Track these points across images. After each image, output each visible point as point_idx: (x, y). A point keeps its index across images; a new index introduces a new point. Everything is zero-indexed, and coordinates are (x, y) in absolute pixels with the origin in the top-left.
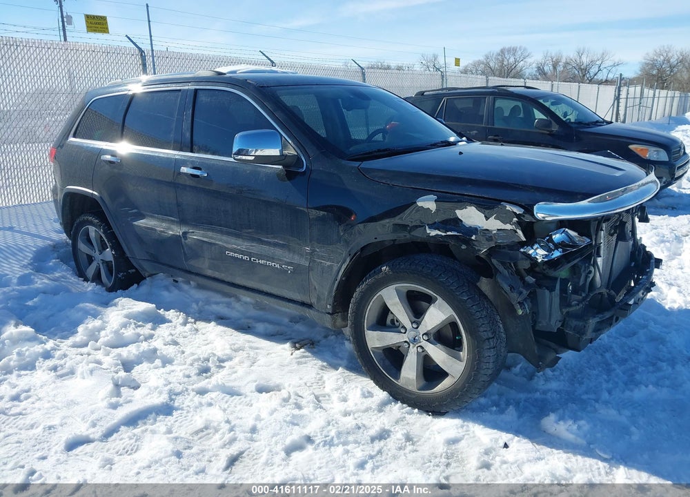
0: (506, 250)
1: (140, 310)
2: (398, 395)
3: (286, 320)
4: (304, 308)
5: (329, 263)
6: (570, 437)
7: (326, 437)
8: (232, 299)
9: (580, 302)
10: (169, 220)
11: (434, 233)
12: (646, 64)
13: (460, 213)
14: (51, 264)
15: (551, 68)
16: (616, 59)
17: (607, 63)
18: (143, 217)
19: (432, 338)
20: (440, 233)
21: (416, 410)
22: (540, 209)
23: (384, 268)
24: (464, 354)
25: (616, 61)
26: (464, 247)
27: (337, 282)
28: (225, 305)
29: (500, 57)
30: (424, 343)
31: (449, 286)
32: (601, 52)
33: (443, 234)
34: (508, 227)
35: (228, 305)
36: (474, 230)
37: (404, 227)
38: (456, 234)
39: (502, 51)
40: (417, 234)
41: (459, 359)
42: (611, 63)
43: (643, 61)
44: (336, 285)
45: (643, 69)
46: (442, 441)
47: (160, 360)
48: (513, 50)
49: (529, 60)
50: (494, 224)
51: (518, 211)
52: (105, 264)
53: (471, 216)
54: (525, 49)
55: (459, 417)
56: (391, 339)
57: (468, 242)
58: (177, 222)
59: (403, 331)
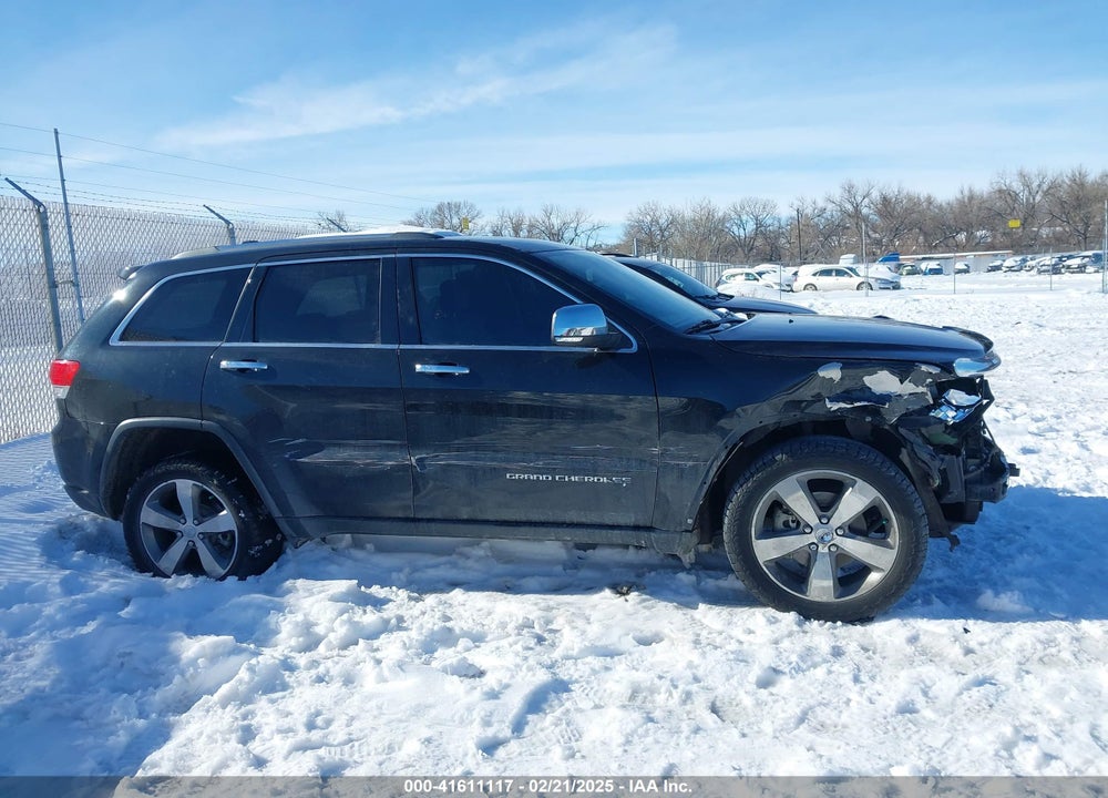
0: (915, 417)
1: (344, 590)
2: (810, 611)
3: (559, 568)
4: (638, 533)
5: (691, 463)
6: (1017, 608)
7: (790, 664)
8: (454, 556)
9: (978, 467)
10: (380, 445)
11: (835, 407)
12: (632, 227)
13: (867, 380)
14: (75, 559)
15: (512, 232)
16: (595, 219)
17: (584, 226)
18: (319, 448)
19: (847, 531)
20: (843, 405)
21: (839, 623)
22: (960, 366)
23: (778, 457)
24: (895, 538)
25: (596, 222)
26: (868, 419)
27: (706, 486)
28: (448, 566)
29: (437, 217)
30: (838, 540)
31: (873, 463)
32: (574, 210)
33: (849, 406)
34: (921, 389)
35: (454, 565)
36: (886, 398)
37: (796, 404)
38: (866, 403)
39: (440, 208)
40: (815, 409)
41: (888, 546)
42: (589, 226)
43: (627, 222)
44: (705, 490)
45: (628, 234)
46: (904, 641)
47: (465, 639)
48: (455, 206)
49: (480, 222)
50: (908, 388)
51: (935, 370)
52: (206, 541)
53: (883, 382)
54: (472, 206)
55: (895, 617)
56: (791, 544)
57: (875, 412)
58: (401, 446)
59: (808, 530)
